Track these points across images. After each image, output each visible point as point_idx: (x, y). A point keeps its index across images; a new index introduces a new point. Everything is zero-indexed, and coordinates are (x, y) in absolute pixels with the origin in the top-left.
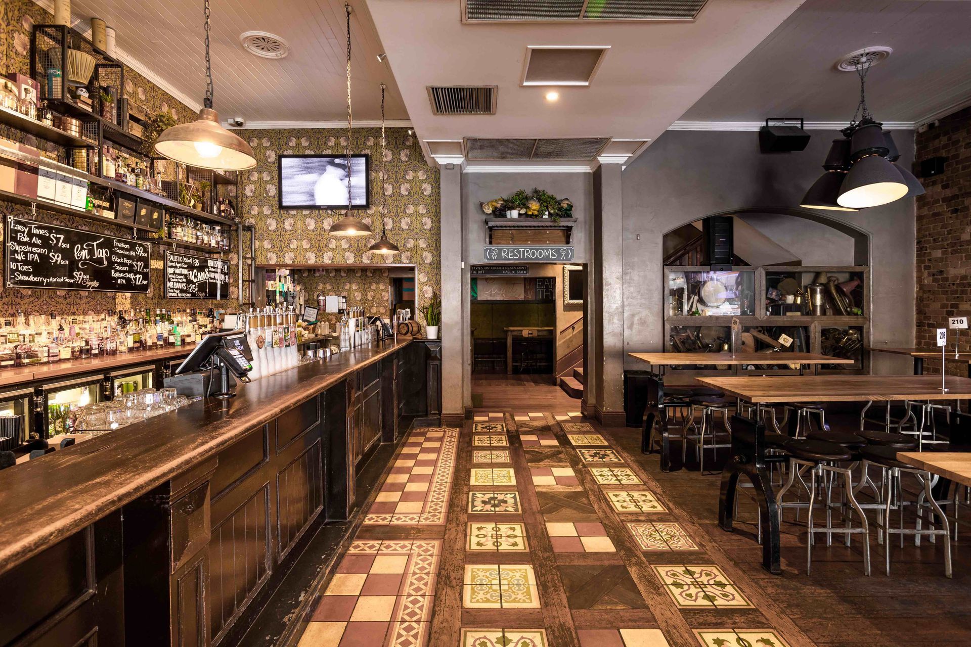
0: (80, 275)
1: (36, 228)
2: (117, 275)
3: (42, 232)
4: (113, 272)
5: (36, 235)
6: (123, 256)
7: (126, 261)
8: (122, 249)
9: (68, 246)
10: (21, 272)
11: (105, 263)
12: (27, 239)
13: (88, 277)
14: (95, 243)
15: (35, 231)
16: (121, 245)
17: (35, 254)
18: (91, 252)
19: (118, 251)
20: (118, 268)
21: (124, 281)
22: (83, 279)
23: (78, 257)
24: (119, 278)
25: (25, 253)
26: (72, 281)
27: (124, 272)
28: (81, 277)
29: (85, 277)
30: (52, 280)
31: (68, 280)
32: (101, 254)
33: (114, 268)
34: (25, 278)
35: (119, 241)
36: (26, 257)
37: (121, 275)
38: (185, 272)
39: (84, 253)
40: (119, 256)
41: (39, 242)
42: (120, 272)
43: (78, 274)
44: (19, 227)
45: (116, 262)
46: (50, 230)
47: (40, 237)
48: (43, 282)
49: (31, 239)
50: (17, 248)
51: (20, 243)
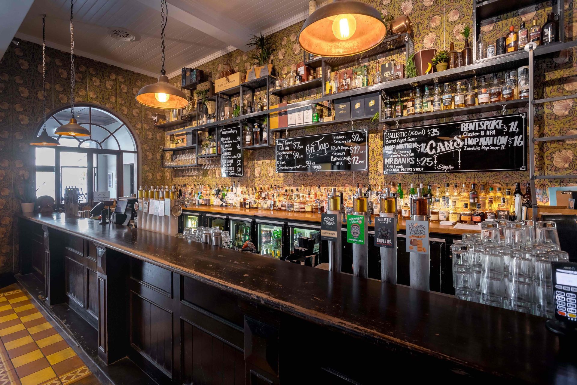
0: (310, 162)
1: (287, 142)
2: (336, 159)
3: (289, 143)
4: (332, 157)
5: (287, 145)
6: (340, 145)
7: (343, 148)
8: (339, 140)
9: (302, 147)
10: (281, 165)
11: (326, 152)
12: (283, 149)
13: (314, 163)
14: (319, 141)
15: (286, 143)
16: (338, 138)
17: (286, 155)
18: (316, 148)
19: (336, 142)
20: (336, 154)
21: (341, 163)
22: (311, 165)
23: (308, 152)
24: (337, 161)
25: (283, 155)
26: (305, 167)
27: (341, 156)
28: (310, 164)
29: (312, 163)
30: (295, 167)
31: (302, 167)
32: (323, 147)
33: (333, 155)
34: (283, 168)
35: (337, 135)
36: (283, 157)
37: (339, 159)
38: (415, 145)
39: (312, 149)
40: (336, 145)
41: (288, 148)
42: (338, 157)
43: (308, 162)
44: (280, 144)
45: (335, 150)
46: (293, 141)
47: (289, 146)
48: (290, 169)
49: (285, 148)
50: (279, 154)
51: (281, 151)
